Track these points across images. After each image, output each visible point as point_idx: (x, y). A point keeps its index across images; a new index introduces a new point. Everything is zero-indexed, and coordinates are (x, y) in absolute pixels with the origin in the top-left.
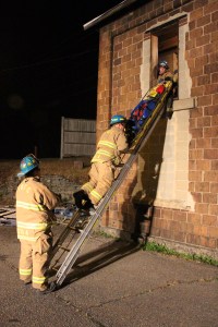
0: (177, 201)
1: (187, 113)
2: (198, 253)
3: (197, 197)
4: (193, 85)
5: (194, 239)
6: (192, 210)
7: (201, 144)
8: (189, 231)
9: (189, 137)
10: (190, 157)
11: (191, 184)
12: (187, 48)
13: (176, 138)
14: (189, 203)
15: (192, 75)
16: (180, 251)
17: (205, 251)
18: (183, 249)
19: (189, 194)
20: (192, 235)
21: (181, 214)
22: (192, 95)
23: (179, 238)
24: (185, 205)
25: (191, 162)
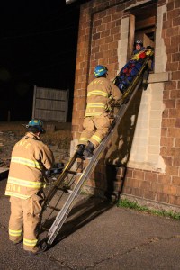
0: (149, 164)
1: (162, 85)
2: (168, 210)
3: (168, 160)
4: (169, 60)
5: (163, 198)
6: (163, 171)
7: (174, 113)
8: (159, 190)
9: (163, 107)
10: (163, 125)
11: (162, 149)
12: (164, 27)
13: (150, 107)
14: (161, 165)
15: (168, 52)
16: (151, 208)
17: (174, 208)
18: (154, 206)
19: (161, 157)
20: (162, 194)
21: (152, 175)
22: (167, 70)
23: (150, 196)
24: (156, 167)
25: (164, 129)
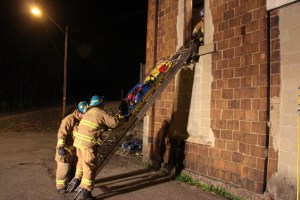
0: (201, 137)
1: (210, 56)
2: (215, 185)
3: (216, 133)
4: (215, 31)
5: (214, 173)
6: (213, 145)
7: (220, 84)
8: (210, 164)
9: (211, 79)
10: (212, 97)
11: (212, 122)
13: (201, 80)
14: (211, 139)
15: (214, 22)
16: (202, 183)
17: (220, 183)
18: (204, 182)
19: (210, 130)
20: (212, 168)
21: (205, 149)
22: (214, 40)
23: (203, 171)
24: (207, 140)
25: (213, 101)
